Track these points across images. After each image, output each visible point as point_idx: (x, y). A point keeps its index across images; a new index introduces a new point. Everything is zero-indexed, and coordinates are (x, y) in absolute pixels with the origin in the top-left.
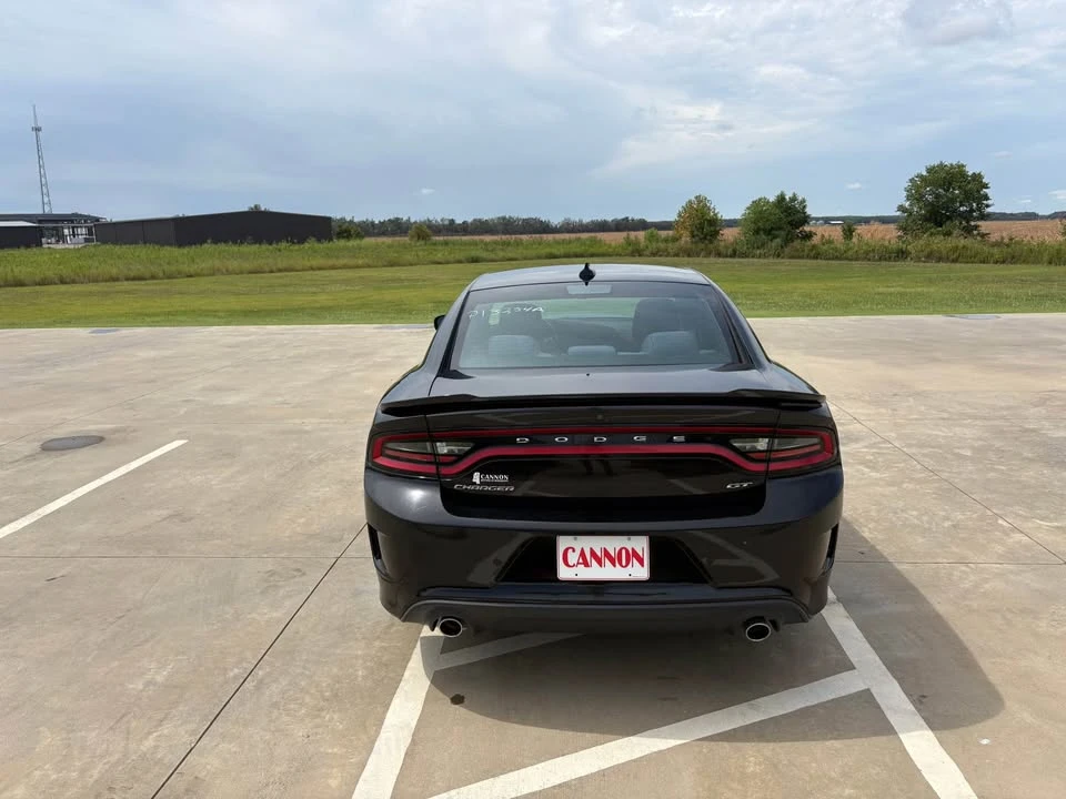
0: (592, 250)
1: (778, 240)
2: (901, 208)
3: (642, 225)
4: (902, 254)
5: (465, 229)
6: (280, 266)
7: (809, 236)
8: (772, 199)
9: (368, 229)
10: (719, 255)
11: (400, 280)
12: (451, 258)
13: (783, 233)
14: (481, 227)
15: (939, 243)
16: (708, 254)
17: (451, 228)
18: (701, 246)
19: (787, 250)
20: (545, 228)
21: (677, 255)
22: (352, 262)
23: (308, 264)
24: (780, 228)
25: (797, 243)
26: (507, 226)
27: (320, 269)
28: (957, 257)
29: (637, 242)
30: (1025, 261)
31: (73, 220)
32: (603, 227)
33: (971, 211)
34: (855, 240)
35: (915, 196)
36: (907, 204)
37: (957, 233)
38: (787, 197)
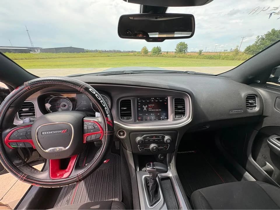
0: (128, 55)
1: (157, 54)
2: (175, 49)
3: (135, 52)
4: (175, 57)
5: (108, 52)
6: (73, 57)
7: (161, 53)
8: (156, 47)
9: (91, 51)
10: (148, 56)
11: (94, 59)
12: (105, 56)
13: (158, 53)
14: (110, 51)
15: (181, 55)
16: (146, 56)
17: (106, 51)
18: (145, 55)
19: (158, 56)
20: (120, 52)
21: (141, 56)
22: (86, 56)
23: (78, 56)
24: (157, 52)
25: (160, 55)
26: (115, 52)
27: (81, 57)
28: (183, 57)
29: (135, 54)
30: (193, 58)
31: (37, 48)
32: (129, 52)
33: (185, 50)
34: (168, 54)
35: (178, 47)
36: (176, 48)
37: (183, 53)
38: (158, 47)
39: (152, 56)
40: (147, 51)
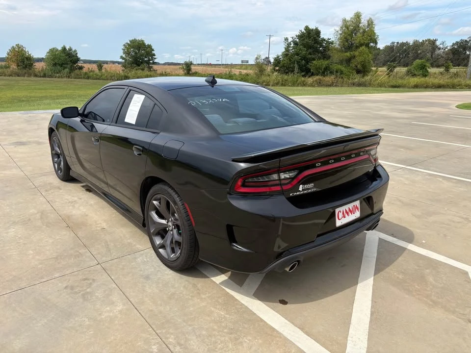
1: (67, 70)
2: (122, 58)
4: (126, 78)
7: (81, 68)
8: (60, 49)
10: (36, 76)
13: (69, 66)
16: (30, 75)
18: (25, 71)
19: (73, 74)
21: (10, 76)
24: (66, 64)
25: (77, 71)
33: (149, 60)
34: (103, 71)
35: (127, 52)
36: (124, 56)
37: (146, 69)
38: (67, 48)
39: (51, 76)
40: (29, 58)
